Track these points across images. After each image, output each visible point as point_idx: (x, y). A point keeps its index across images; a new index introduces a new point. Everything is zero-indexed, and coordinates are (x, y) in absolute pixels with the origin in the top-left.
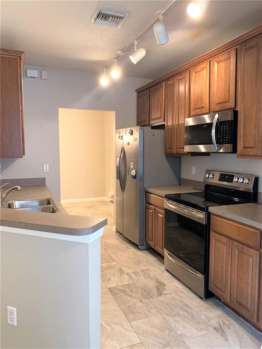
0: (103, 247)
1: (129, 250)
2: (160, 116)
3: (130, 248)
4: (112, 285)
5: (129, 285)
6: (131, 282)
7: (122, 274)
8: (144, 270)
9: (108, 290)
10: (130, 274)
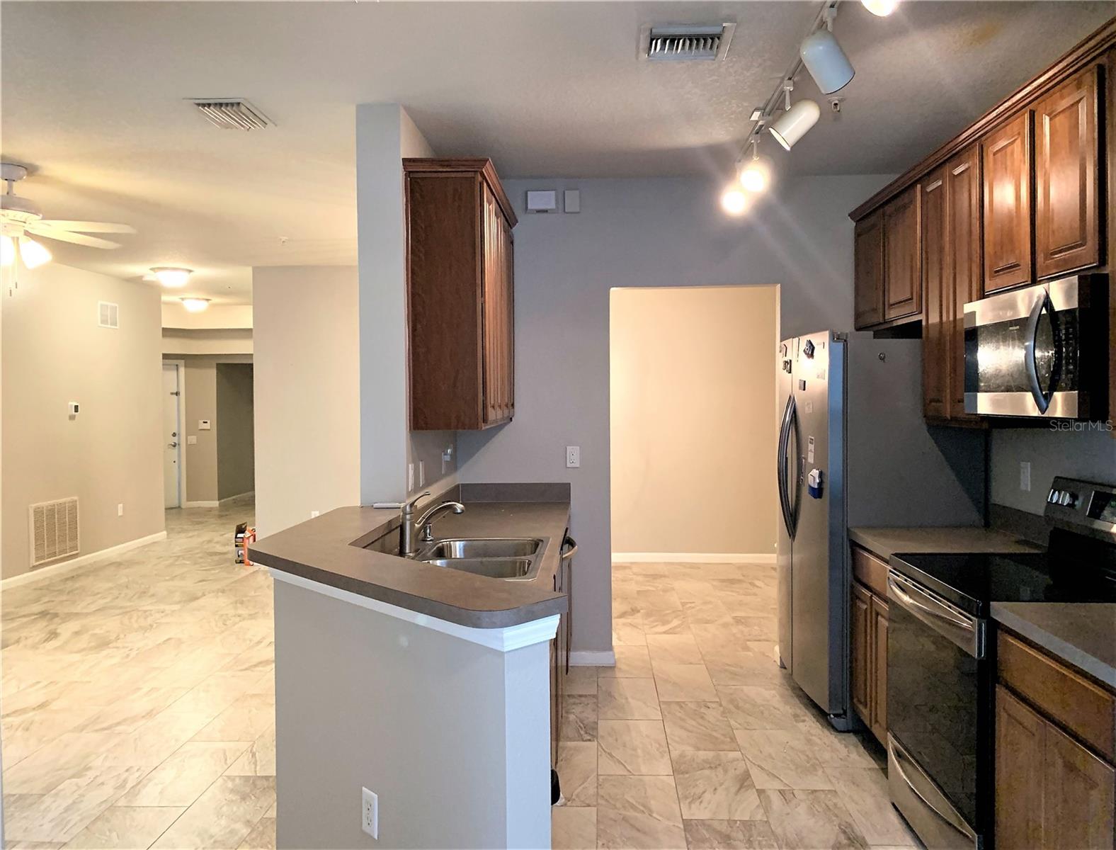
0: (721, 705)
1: (801, 725)
2: (908, 296)
3: (804, 721)
4: (699, 813)
5: (748, 825)
6: (759, 816)
7: (743, 790)
8: (816, 791)
9: (682, 826)
10: (769, 793)
